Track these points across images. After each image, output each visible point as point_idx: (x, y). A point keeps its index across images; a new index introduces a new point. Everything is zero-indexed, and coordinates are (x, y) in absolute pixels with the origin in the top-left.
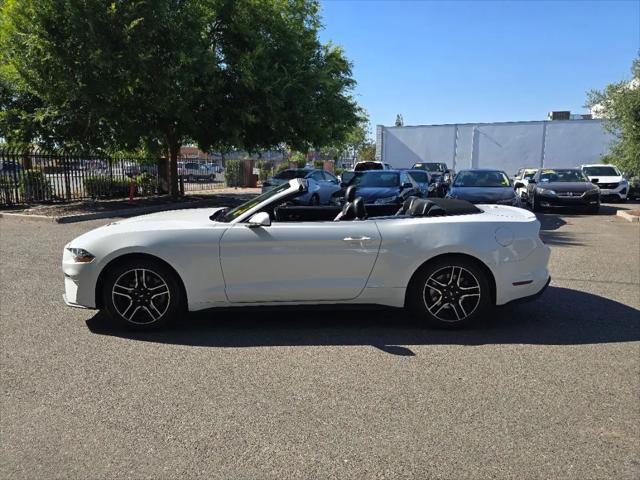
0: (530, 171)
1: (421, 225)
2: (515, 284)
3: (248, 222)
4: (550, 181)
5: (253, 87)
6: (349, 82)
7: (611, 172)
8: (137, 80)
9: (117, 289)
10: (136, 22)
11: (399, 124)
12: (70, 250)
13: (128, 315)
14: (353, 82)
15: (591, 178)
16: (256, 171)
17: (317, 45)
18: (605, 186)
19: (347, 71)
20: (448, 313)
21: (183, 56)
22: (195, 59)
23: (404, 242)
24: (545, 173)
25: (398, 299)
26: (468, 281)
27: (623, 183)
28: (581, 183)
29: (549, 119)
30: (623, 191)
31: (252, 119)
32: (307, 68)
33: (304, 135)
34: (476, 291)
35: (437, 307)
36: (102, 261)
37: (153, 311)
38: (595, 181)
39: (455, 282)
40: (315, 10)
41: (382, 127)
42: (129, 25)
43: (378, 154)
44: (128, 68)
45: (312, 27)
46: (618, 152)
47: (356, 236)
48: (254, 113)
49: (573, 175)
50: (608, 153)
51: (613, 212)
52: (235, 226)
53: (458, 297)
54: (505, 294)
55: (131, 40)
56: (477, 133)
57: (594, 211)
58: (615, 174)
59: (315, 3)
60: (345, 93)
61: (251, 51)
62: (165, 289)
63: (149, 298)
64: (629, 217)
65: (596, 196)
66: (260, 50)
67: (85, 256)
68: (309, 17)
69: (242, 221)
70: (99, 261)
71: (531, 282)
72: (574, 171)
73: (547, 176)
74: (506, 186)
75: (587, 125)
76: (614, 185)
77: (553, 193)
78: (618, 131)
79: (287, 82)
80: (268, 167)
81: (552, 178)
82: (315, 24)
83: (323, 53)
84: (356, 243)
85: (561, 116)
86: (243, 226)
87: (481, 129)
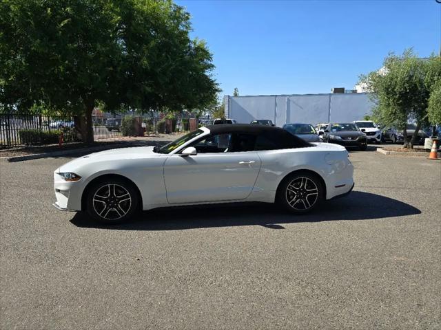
0: (323, 125)
1: (282, 154)
2: (336, 187)
3: (181, 153)
4: (337, 131)
5: (149, 68)
6: (211, 66)
7: (371, 125)
8: (67, 62)
9: (96, 198)
10: (66, 21)
11: (236, 95)
12: (60, 174)
13: (103, 214)
14: (213, 66)
15: (361, 129)
16: (144, 125)
17: (189, 41)
18: (368, 134)
19: (209, 58)
20: (300, 205)
21: (99, 45)
22: (108, 48)
23: (275, 164)
24: (334, 125)
25: (271, 198)
26: (310, 185)
27: (378, 132)
28: (355, 132)
29: (332, 92)
30: (378, 137)
31: (148, 89)
32: (182, 57)
33: (181, 100)
34: (315, 191)
35: (293, 202)
36: (87, 180)
37: (120, 211)
38: (363, 130)
39: (303, 186)
40: (188, 18)
41: (229, 96)
42: (60, 24)
43: (226, 114)
44: (60, 53)
45: (185, 29)
46: (376, 113)
47: (246, 161)
48: (150, 85)
49: (350, 127)
50: (370, 113)
51: (374, 149)
52: (172, 156)
53: (305, 195)
54: (331, 193)
55: (62, 34)
56: (289, 100)
57: (364, 149)
58: (373, 127)
59: (187, 13)
60: (207, 73)
61: (147, 45)
62: (128, 197)
63: (117, 202)
64: (384, 152)
65: (364, 140)
66: (153, 44)
67: (74, 177)
68: (183, 23)
69: (176, 153)
70: (84, 180)
71: (344, 185)
72: (350, 125)
73: (335, 128)
74: (313, 133)
75: (355, 96)
76: (374, 133)
77: (340, 138)
78: (376, 101)
79: (171, 65)
80: (150, 122)
81: (339, 129)
82: (187, 28)
83: (193, 46)
84: (246, 165)
85: (339, 91)
86: (177, 156)
87: (291, 98)
